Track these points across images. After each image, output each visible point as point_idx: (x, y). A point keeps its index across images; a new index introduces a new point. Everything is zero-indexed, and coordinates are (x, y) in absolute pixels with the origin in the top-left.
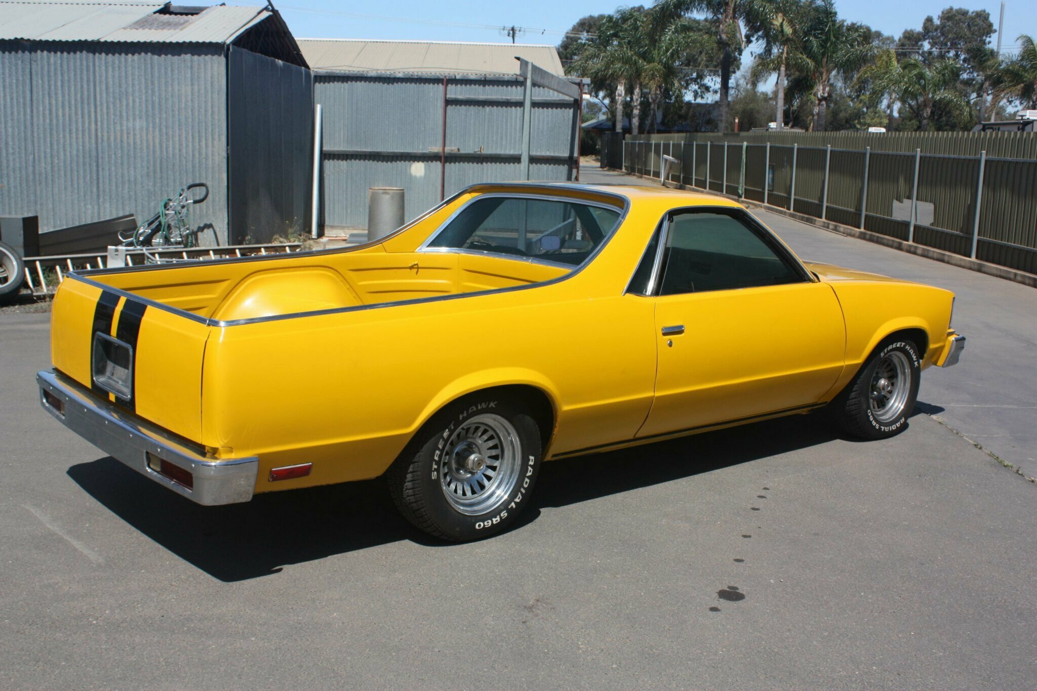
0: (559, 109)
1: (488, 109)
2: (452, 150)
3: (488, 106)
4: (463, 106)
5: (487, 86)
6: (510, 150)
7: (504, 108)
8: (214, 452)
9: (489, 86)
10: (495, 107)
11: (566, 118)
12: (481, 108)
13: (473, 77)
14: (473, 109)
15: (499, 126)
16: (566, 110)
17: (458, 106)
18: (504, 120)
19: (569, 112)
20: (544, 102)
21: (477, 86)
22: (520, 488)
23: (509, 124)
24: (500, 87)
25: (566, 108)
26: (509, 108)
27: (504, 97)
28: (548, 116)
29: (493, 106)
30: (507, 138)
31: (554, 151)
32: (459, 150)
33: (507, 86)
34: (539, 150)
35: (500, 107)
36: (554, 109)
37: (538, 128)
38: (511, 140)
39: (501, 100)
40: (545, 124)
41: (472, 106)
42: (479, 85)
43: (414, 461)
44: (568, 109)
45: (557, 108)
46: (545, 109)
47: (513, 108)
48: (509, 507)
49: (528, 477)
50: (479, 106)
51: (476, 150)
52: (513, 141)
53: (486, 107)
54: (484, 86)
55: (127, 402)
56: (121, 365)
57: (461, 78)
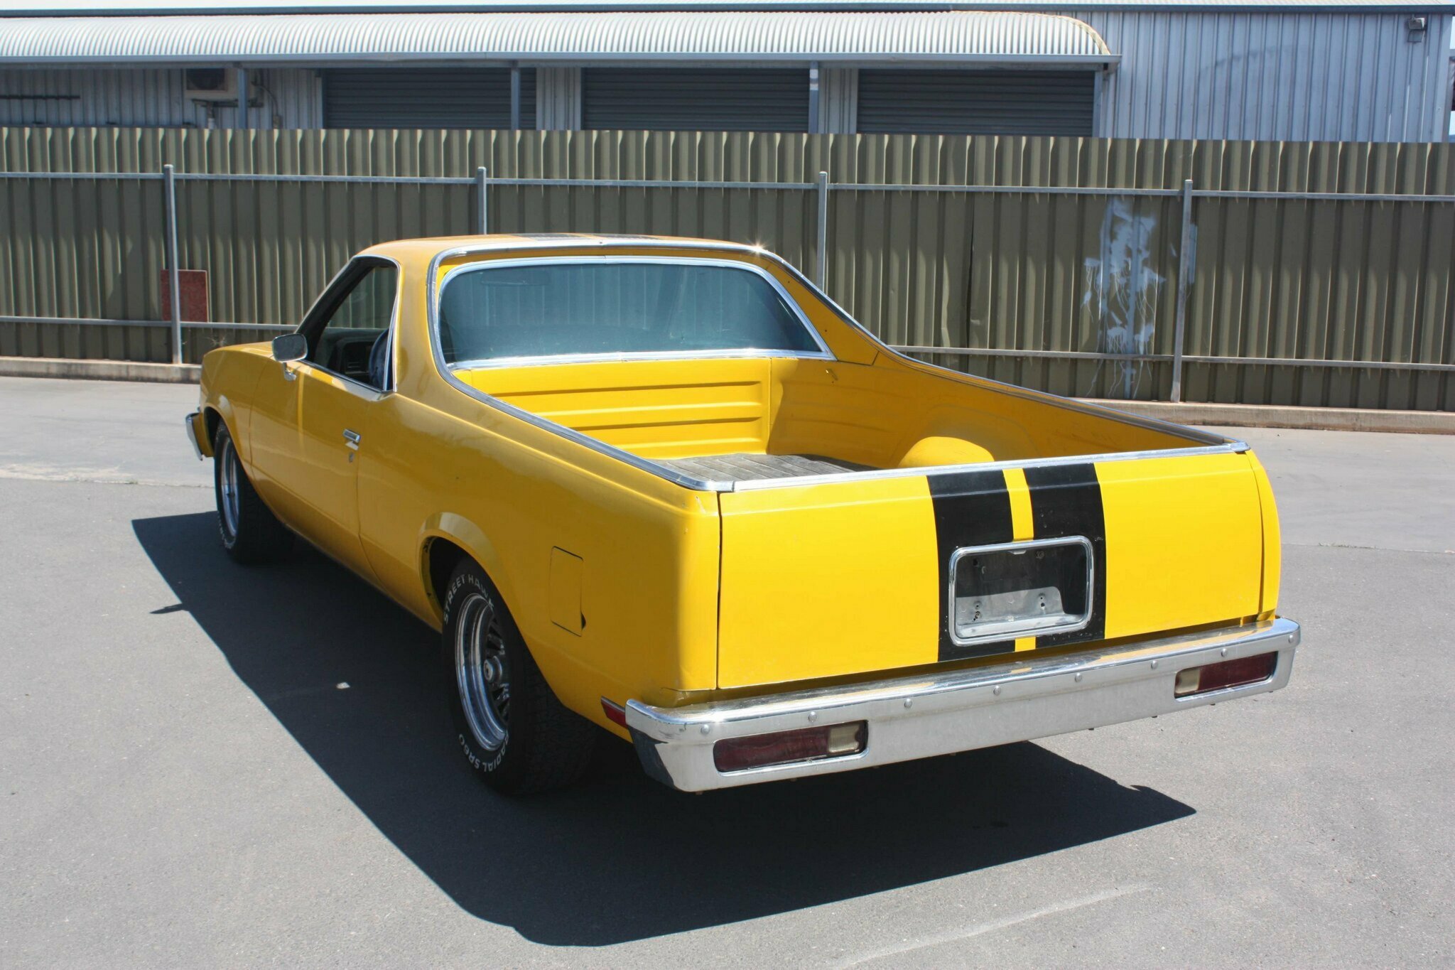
55: (1081, 631)
56: (1002, 591)
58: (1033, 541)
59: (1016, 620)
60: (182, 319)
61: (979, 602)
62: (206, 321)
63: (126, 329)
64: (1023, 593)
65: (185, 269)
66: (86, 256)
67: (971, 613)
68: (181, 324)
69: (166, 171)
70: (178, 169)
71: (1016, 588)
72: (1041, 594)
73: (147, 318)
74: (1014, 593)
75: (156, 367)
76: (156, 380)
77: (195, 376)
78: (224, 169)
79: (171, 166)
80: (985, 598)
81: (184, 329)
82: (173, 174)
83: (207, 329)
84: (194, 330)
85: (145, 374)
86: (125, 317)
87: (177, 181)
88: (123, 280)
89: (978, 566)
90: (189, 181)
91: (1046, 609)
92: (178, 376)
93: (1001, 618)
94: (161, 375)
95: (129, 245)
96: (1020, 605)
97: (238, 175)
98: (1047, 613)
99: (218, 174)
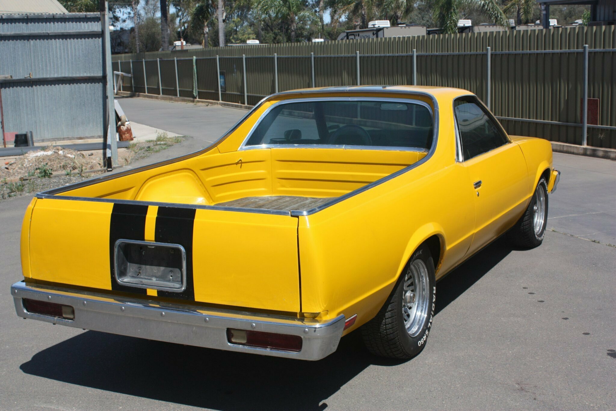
0: (90, 39)
1: (32, 42)
2: (6, 77)
3: (32, 40)
4: (11, 41)
5: (29, 23)
6: (54, 74)
7: (45, 40)
8: (314, 317)
9: (31, 23)
10: (38, 40)
11: (96, 45)
12: (26, 41)
13: (16, 16)
14: (19, 43)
15: (43, 55)
16: (96, 39)
17: (7, 41)
18: (47, 51)
19: (98, 41)
20: (77, 34)
21: (21, 24)
22: (431, 312)
23: (51, 54)
24: (40, 24)
25: (96, 38)
26: (49, 40)
27: (44, 32)
28: (82, 45)
29: (36, 40)
30: (50, 65)
31: (90, 73)
32: (11, 76)
33: (46, 23)
34: (78, 72)
35: (42, 40)
36: (87, 39)
37: (75, 55)
38: (54, 66)
39: (43, 35)
40: (81, 52)
41: (19, 41)
42: (23, 23)
43: (391, 302)
44: (97, 38)
45: (88, 38)
46: (79, 39)
47: (53, 40)
48: (428, 327)
49: (434, 303)
50: (24, 40)
51: (26, 76)
52: (56, 67)
53: (30, 40)
54: (27, 23)
55: (181, 293)
56: (152, 265)
57: (7, 18)
58: (155, 242)
59: (156, 280)
60: (588, 123)
61: (140, 267)
62: (597, 124)
63: (567, 127)
64: (162, 268)
65: (591, 98)
66: (554, 91)
67: (136, 272)
68: (588, 126)
69: (585, 48)
70: (590, 47)
71: (159, 265)
72: (171, 271)
73: (575, 122)
74: (157, 267)
75: (574, 147)
76: (573, 153)
77: (588, 153)
78: (609, 47)
79: (587, 45)
80: (144, 266)
81: (589, 128)
82: (587, 50)
83: (598, 129)
84: (593, 129)
85: (570, 150)
86: (567, 122)
87: (590, 53)
88: (567, 102)
89: (142, 250)
90: (595, 53)
91: (172, 279)
92: (581, 152)
93: (150, 278)
94: (575, 151)
95: (570, 86)
96: (160, 274)
97: (614, 49)
98: (173, 281)
99: (607, 49)
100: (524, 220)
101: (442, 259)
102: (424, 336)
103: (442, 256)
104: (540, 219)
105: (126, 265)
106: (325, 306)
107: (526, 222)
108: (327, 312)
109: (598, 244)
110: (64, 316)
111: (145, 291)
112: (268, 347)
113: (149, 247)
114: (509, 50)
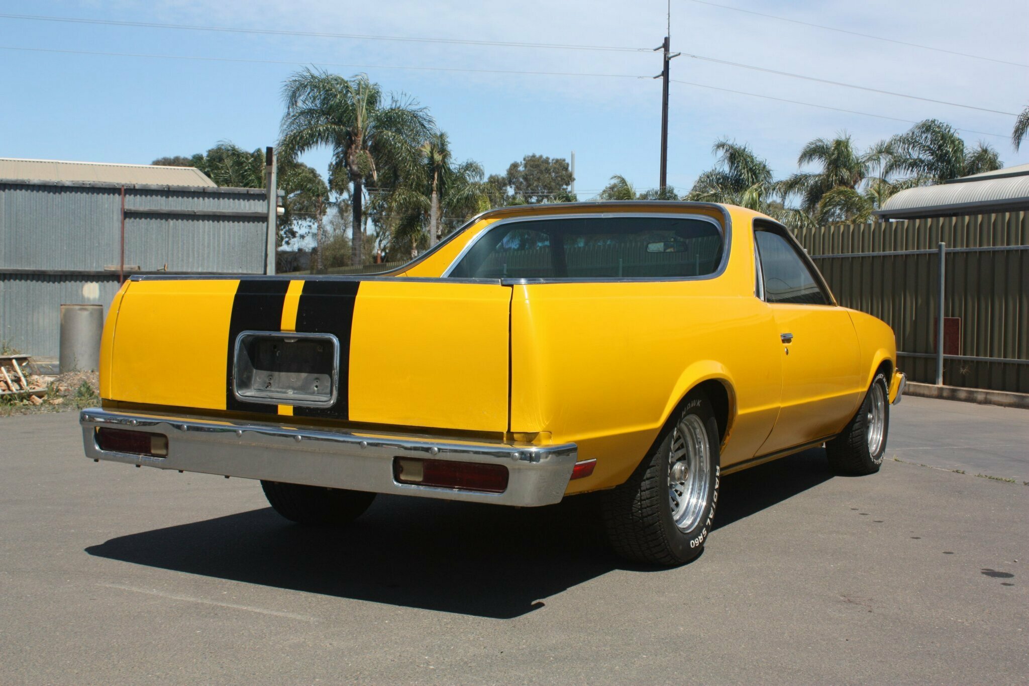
0: (251, 223)
1: (172, 222)
2: (132, 268)
3: (172, 219)
4: (143, 219)
5: (170, 197)
6: (198, 267)
7: (190, 221)
8: (530, 438)
9: (172, 197)
10: (180, 221)
11: (259, 232)
12: (164, 221)
13: (153, 187)
14: (154, 223)
15: (185, 241)
16: (259, 224)
17: (138, 219)
18: (191, 235)
19: (262, 226)
20: (234, 214)
21: (159, 197)
23: (196, 239)
24: (185, 198)
25: (258, 222)
26: (195, 222)
27: (190, 209)
28: (239, 230)
29: (177, 220)
30: (194, 255)
31: (247, 269)
32: (139, 267)
33: (193, 198)
34: (230, 267)
35: (185, 221)
36: (246, 223)
37: (229, 244)
38: (198, 257)
39: (187, 213)
40: (237, 239)
41: (154, 219)
42: (162, 196)
44: (261, 223)
45: (249, 222)
46: (236, 223)
47: (201, 221)
48: (707, 524)
49: (716, 490)
50: (162, 219)
51: (159, 269)
52: (200, 258)
53: (169, 220)
54: (167, 197)
55: (327, 409)
56: (288, 370)
57: (141, 188)
58: (295, 332)
59: (294, 393)
60: (944, 353)
61: (271, 376)
62: (958, 354)
63: (915, 358)
64: (304, 375)
65: (949, 316)
66: (897, 308)
67: (265, 383)
68: (944, 356)
69: (940, 246)
70: (948, 245)
71: (299, 370)
72: (317, 379)
73: (926, 352)
74: (297, 374)
75: (924, 386)
76: (923, 396)
77: (945, 394)
78: (975, 245)
79: (943, 243)
80: (276, 374)
81: (945, 360)
82: (944, 250)
83: (959, 360)
84: (952, 360)
85: (919, 390)
86: (915, 351)
87: (947, 254)
88: (915, 324)
89: (276, 350)
90: (955, 253)
91: (318, 390)
92: (935, 393)
93: (284, 390)
94: (926, 392)
95: (920, 301)
96: (299, 384)
97: (982, 247)
98: (318, 393)
99: (972, 248)
100: (854, 429)
101: (730, 427)
102: (700, 535)
103: (731, 424)
104: (877, 435)
105: (251, 372)
106: (547, 424)
107: (857, 432)
108: (550, 434)
109: (963, 475)
110: (153, 451)
111: (275, 408)
112: (456, 487)
113: (287, 341)
114: (833, 252)
